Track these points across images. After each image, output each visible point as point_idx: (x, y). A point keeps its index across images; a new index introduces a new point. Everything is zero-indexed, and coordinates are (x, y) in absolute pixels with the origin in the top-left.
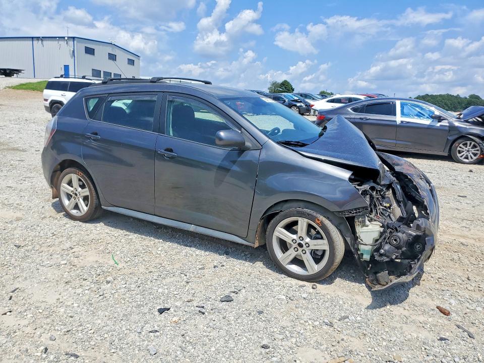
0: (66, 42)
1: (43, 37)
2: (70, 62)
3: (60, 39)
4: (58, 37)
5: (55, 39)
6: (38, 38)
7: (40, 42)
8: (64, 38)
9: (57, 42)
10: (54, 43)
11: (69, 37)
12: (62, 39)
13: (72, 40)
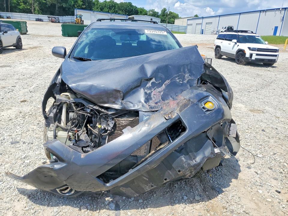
0: (280, 12)
1: (266, 10)
2: (279, 24)
3: (277, 10)
4: (276, 9)
5: (273, 10)
6: (263, 11)
7: (264, 13)
8: (280, 9)
9: (274, 12)
10: (272, 13)
11: (283, 9)
12: (278, 10)
13: (284, 10)
